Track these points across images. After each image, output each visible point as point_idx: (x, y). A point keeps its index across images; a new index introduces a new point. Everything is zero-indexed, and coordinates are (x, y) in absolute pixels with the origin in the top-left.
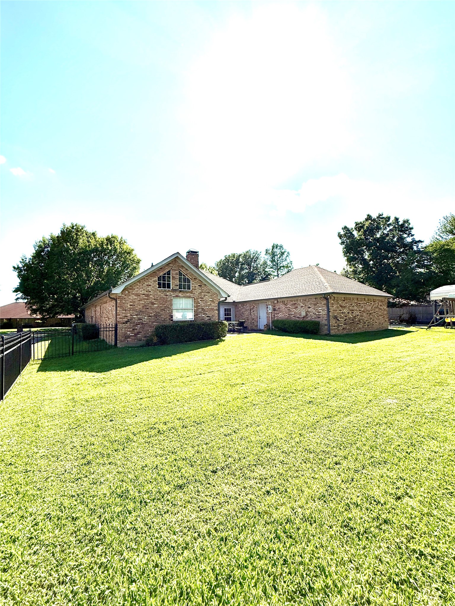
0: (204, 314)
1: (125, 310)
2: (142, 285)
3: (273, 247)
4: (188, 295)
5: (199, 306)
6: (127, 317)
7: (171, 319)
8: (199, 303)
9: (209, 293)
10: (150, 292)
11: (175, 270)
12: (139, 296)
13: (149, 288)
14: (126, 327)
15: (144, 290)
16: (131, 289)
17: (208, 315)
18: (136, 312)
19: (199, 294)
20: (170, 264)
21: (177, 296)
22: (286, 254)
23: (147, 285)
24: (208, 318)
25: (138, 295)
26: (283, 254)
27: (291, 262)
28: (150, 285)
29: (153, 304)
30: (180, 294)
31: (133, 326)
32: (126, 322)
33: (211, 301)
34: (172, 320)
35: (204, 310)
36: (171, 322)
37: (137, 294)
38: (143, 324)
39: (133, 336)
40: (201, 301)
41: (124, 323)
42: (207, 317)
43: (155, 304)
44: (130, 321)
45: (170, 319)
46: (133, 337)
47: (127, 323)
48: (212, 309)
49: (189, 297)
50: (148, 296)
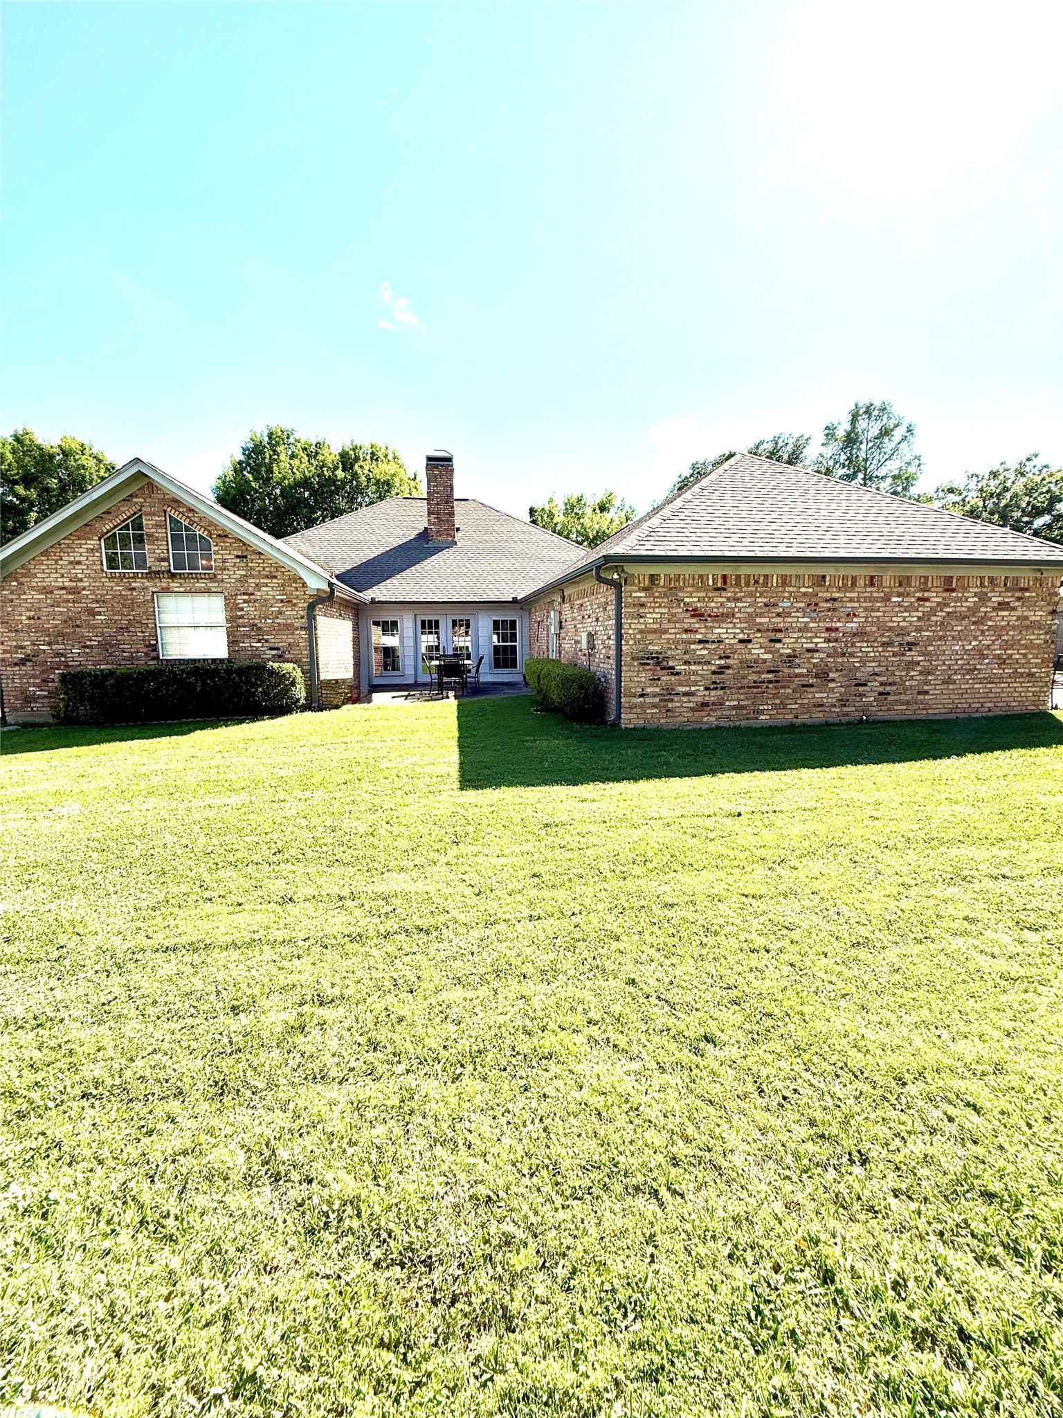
0: (259, 641)
1: (17, 631)
5: (241, 617)
7: (154, 654)
8: (242, 609)
9: (276, 577)
10: (81, 580)
12: (51, 592)
13: (78, 570)
14: (25, 675)
15: (63, 576)
16: (23, 575)
17: (272, 645)
18: (48, 635)
19: (238, 581)
21: (167, 590)
23: (71, 563)
24: (274, 652)
25: (47, 591)
28: (79, 563)
29: (93, 613)
30: (174, 585)
32: (22, 662)
34: (157, 658)
35: (260, 629)
36: (155, 662)
37: (44, 588)
41: (16, 664)
42: (271, 649)
47: (24, 664)
48: (288, 627)
49: (208, 591)
50: (75, 591)
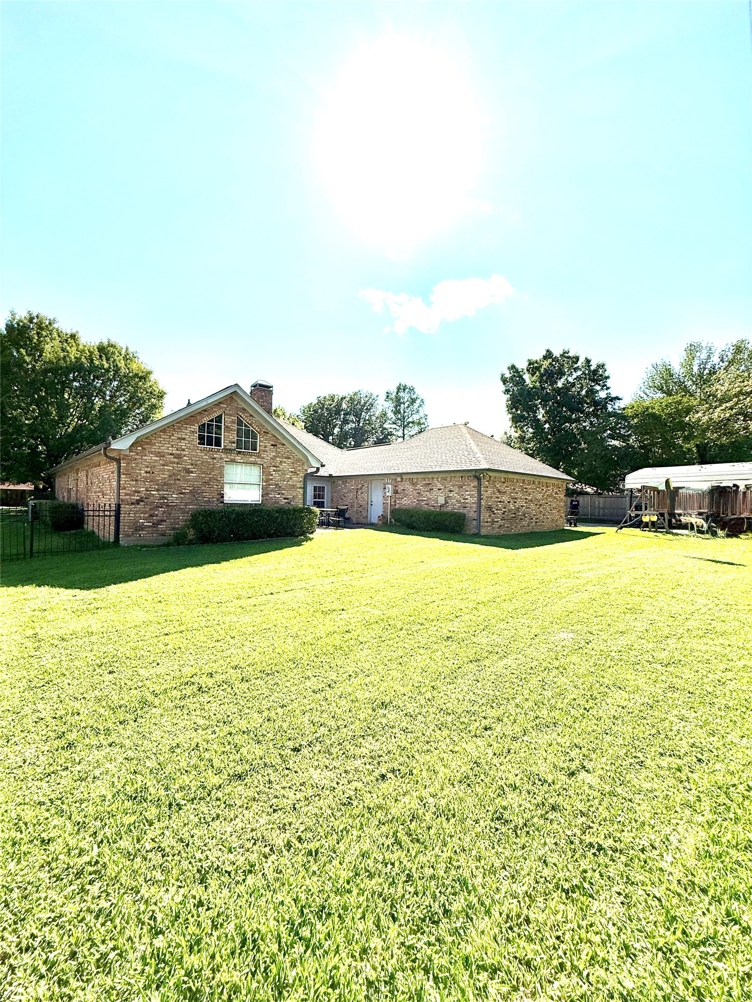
0: (279, 494)
1: (136, 480)
2: (170, 436)
3: (399, 389)
4: (252, 459)
5: (271, 479)
6: (138, 492)
7: (221, 500)
8: (272, 475)
9: (289, 458)
10: (184, 450)
11: (231, 415)
12: (163, 456)
13: (183, 444)
14: (137, 511)
15: (172, 446)
16: (147, 443)
17: (285, 497)
18: (157, 485)
19: (271, 458)
20: (223, 404)
21: (233, 461)
22: (418, 402)
23: (179, 438)
24: (286, 501)
25: (160, 455)
26: (413, 401)
27: (426, 416)
28: (184, 439)
29: (188, 472)
30: (238, 458)
31: (151, 509)
32: (138, 502)
33: (292, 472)
34: (222, 502)
35: (280, 487)
36: (222, 504)
37: (159, 453)
38: (168, 506)
39: (150, 526)
40: (274, 471)
41: (132, 504)
42: (285, 499)
43: (192, 472)
44: (146, 500)
45: (218, 500)
46: (150, 529)
47: (138, 504)
48: (293, 486)
49: (254, 464)
50: (179, 457)
